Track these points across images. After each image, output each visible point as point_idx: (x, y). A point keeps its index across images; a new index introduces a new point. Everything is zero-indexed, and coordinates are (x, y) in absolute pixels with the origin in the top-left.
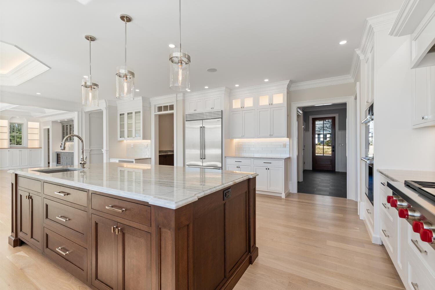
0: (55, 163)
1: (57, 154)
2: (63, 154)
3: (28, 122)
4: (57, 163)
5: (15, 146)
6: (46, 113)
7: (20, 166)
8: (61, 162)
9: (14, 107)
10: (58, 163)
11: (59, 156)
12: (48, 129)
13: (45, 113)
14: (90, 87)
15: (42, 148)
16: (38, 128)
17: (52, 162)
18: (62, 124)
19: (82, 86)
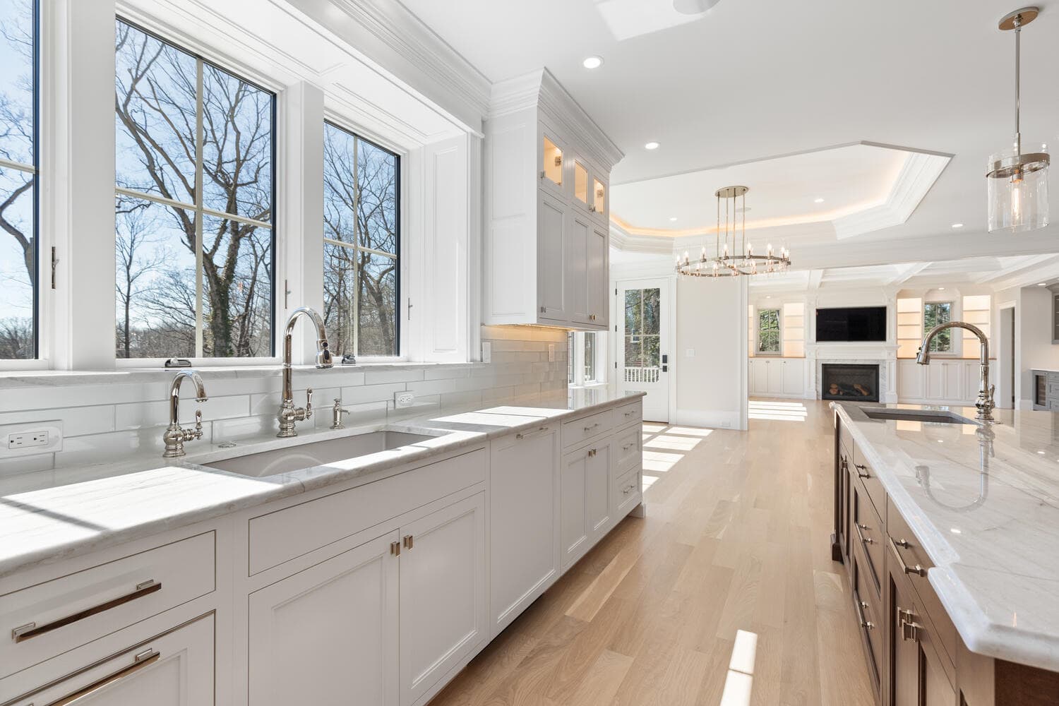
0: (1031, 402)
1: (1037, 377)
2: (1052, 376)
3: (965, 297)
4: (1035, 401)
5: (935, 353)
6: (1002, 269)
7: (944, 399)
8: (1047, 402)
9: (924, 267)
10: (1037, 403)
11: (1040, 382)
12: (1013, 310)
13: (999, 269)
14: (1017, 171)
15: (995, 359)
16: (988, 310)
17: (1022, 398)
18: (1053, 293)
19: (987, 176)
